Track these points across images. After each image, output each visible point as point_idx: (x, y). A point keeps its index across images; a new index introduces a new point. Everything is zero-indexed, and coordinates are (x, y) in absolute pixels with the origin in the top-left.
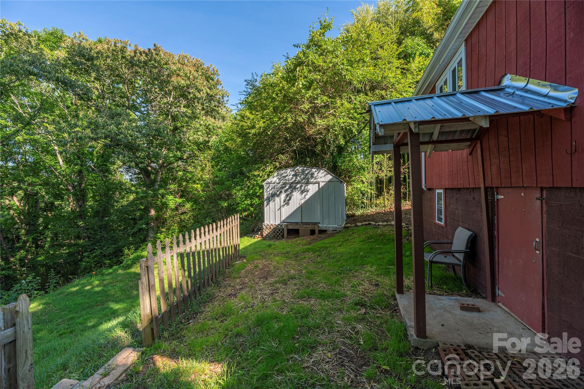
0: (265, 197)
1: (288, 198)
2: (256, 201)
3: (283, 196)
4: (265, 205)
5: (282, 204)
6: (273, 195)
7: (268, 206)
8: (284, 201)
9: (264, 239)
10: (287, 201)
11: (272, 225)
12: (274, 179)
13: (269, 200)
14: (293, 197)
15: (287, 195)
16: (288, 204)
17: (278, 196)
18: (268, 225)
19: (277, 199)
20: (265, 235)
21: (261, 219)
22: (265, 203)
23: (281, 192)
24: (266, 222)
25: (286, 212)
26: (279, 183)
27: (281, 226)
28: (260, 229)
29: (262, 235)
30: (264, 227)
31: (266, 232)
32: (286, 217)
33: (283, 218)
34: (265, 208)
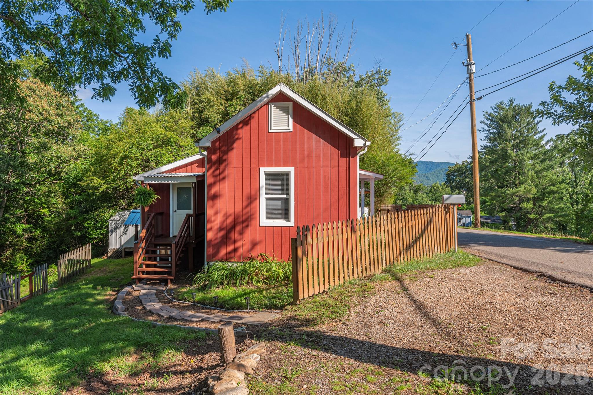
0: (110, 229)
1: (126, 230)
2: (104, 231)
3: (122, 229)
4: (110, 235)
5: (122, 234)
6: (116, 228)
7: (112, 235)
8: (123, 232)
9: (108, 258)
10: (125, 232)
11: (114, 249)
12: (116, 217)
13: (112, 232)
14: (129, 230)
15: (125, 228)
16: (125, 234)
17: (119, 228)
18: (112, 249)
19: (118, 231)
20: (109, 255)
21: (107, 245)
22: (110, 234)
23: (121, 226)
24: (110, 247)
25: (124, 240)
26: (120, 220)
27: (121, 249)
28: (107, 252)
29: (107, 256)
30: (109, 250)
31: (110, 254)
32: (124, 242)
33: (122, 243)
34: (110, 237)
